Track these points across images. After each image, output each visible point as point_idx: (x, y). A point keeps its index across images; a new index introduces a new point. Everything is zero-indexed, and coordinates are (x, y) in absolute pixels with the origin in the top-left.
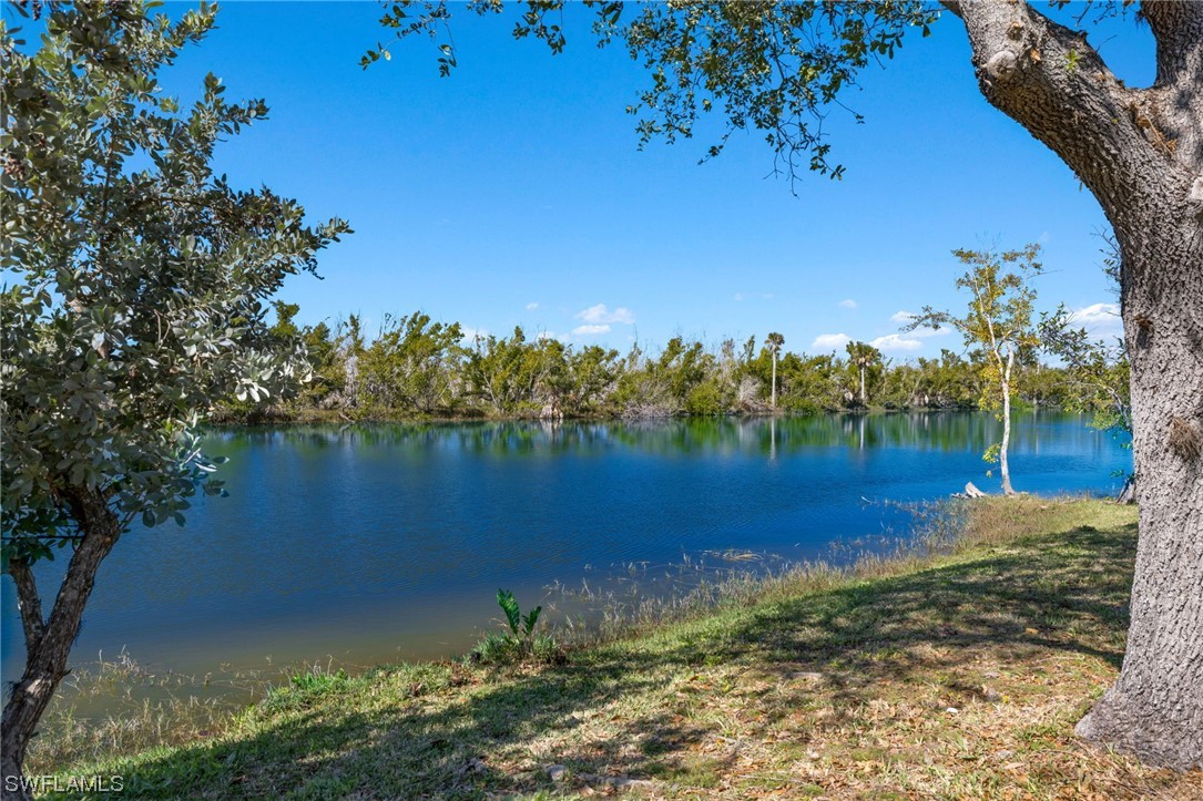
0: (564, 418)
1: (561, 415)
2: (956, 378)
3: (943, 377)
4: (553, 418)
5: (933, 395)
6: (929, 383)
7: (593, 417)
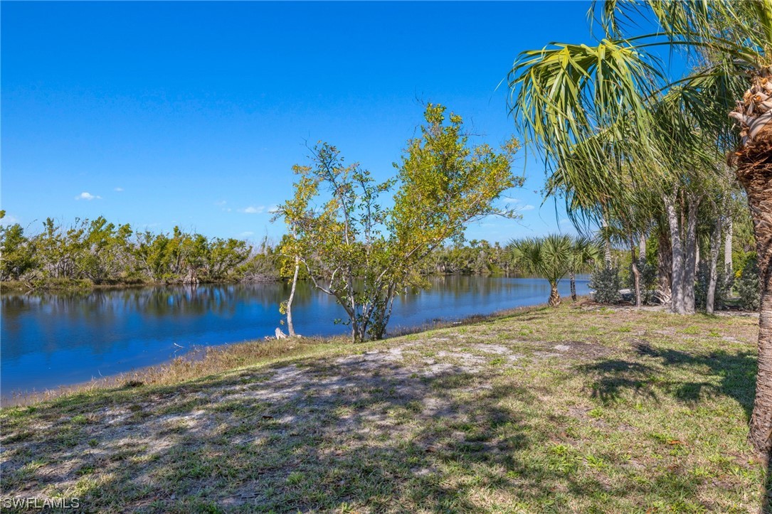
0: (200, 283)
1: (198, 281)
2: (460, 256)
3: (454, 255)
4: (192, 283)
5: (448, 265)
6: (446, 258)
7: (222, 282)
